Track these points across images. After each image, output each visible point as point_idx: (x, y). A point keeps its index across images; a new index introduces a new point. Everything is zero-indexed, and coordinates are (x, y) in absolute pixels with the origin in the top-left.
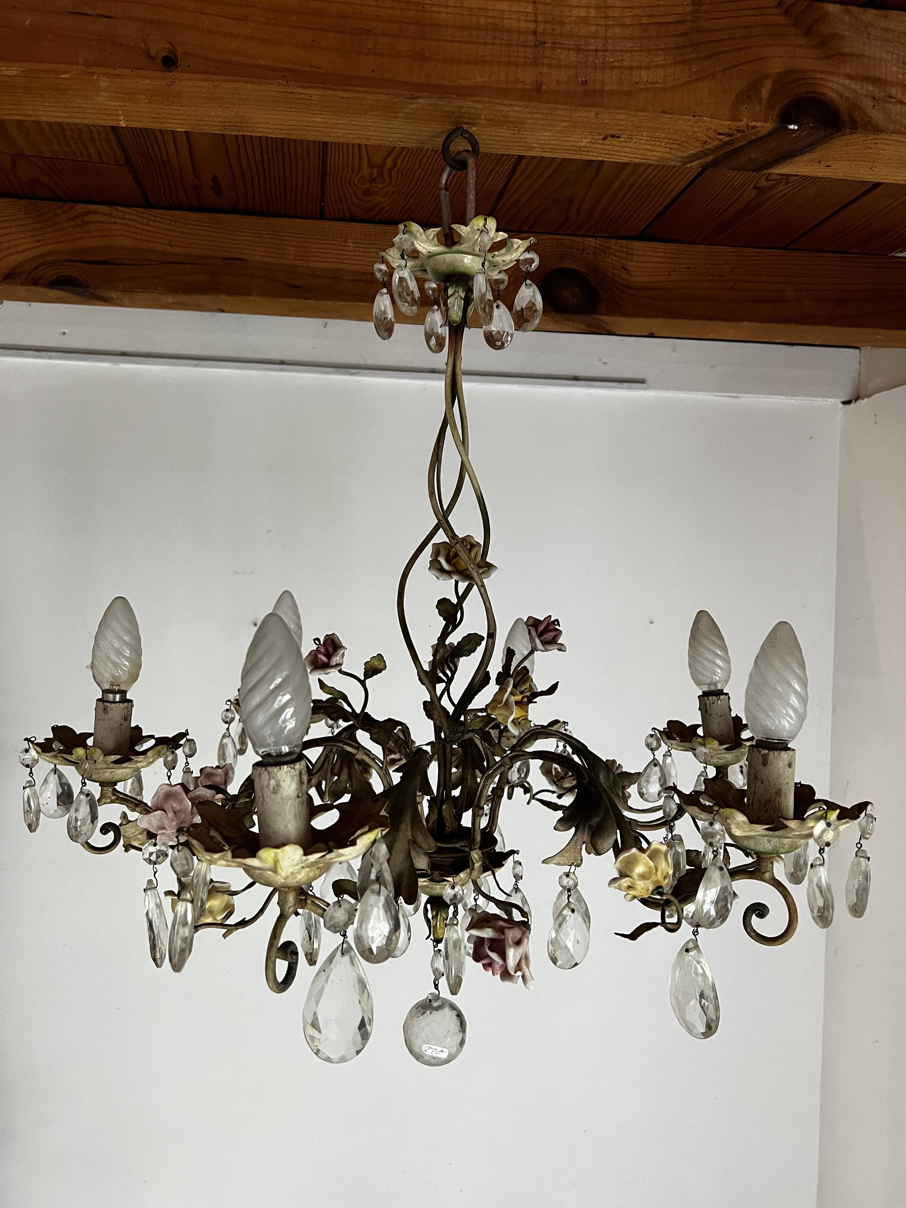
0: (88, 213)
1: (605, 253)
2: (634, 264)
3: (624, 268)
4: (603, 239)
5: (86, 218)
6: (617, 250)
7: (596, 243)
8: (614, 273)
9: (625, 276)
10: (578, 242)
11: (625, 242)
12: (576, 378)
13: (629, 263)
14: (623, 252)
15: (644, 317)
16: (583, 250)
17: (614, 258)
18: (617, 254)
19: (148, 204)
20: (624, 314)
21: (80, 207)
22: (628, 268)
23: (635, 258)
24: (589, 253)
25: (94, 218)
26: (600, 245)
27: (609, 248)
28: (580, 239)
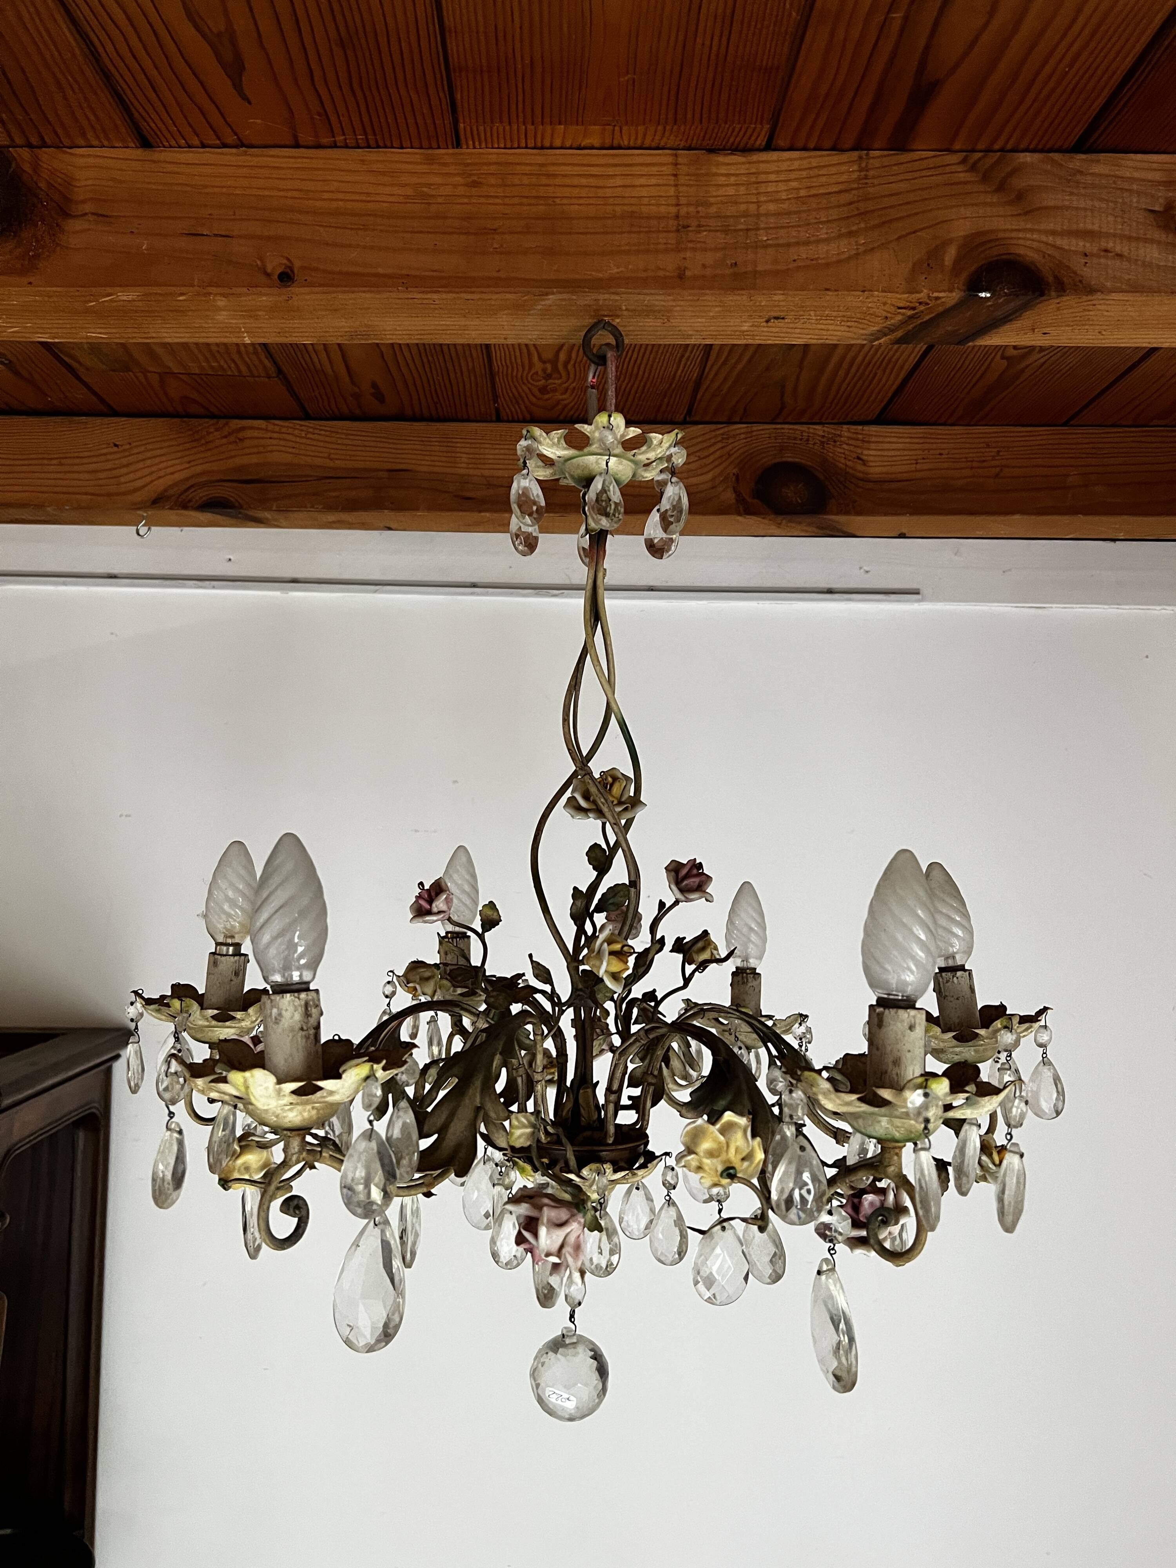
0: (243, 429)
1: (835, 442)
2: (872, 453)
3: (859, 458)
4: (832, 426)
5: (240, 435)
6: (849, 438)
7: (824, 431)
8: (846, 465)
9: (860, 467)
10: (802, 432)
11: (860, 427)
12: (830, 591)
13: (866, 452)
14: (857, 440)
15: (886, 514)
16: (808, 440)
17: (845, 446)
18: (850, 442)
19: (307, 417)
20: (860, 513)
21: (235, 424)
22: (865, 458)
23: (873, 446)
24: (814, 444)
25: (248, 433)
26: (829, 433)
27: (840, 436)
28: (804, 428)
